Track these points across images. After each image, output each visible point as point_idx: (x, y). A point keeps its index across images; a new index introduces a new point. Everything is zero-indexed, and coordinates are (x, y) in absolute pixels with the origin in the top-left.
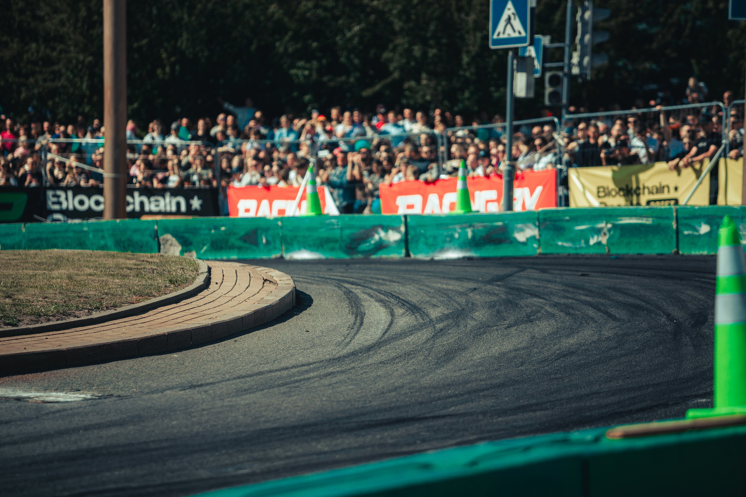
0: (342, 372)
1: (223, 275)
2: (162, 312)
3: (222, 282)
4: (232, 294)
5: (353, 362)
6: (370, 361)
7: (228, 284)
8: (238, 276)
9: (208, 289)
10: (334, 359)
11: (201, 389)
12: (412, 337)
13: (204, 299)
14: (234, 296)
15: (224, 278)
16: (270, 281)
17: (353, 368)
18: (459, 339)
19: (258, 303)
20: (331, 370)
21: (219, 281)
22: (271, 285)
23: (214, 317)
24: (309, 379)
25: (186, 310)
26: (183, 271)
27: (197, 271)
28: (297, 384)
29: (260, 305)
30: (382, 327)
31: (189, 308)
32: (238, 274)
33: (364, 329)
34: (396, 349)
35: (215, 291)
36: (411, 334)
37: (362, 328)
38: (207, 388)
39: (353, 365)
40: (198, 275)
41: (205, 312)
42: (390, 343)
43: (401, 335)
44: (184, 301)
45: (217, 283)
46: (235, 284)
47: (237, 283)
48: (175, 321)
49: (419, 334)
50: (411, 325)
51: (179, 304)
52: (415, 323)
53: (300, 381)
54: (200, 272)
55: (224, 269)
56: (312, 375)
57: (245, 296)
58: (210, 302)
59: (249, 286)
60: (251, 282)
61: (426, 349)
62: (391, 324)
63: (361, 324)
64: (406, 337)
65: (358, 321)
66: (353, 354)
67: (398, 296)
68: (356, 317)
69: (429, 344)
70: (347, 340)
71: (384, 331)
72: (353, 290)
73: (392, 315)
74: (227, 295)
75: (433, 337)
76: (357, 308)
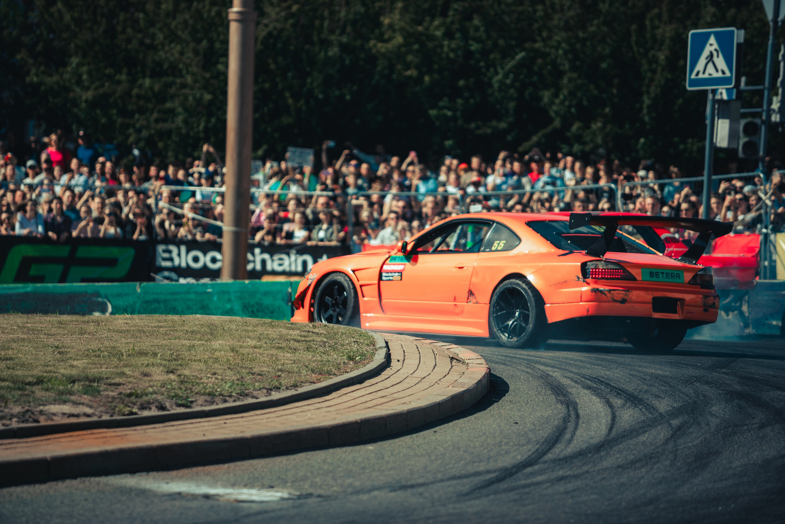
0: (576, 477)
1: (404, 351)
2: (346, 394)
3: (404, 359)
4: (420, 374)
5: (584, 464)
6: (605, 464)
7: (412, 362)
8: (421, 352)
9: (391, 367)
10: (559, 460)
11: (415, 490)
12: (646, 435)
13: (389, 379)
14: (423, 377)
15: (406, 354)
16: (457, 360)
17: (587, 472)
18: (705, 440)
19: (453, 387)
20: (561, 473)
21: (401, 359)
22: (460, 364)
23: (408, 402)
24: (538, 483)
25: (372, 393)
26: (358, 345)
27: (374, 345)
28: (527, 490)
29: (456, 389)
30: (604, 421)
31: (376, 390)
32: (420, 349)
33: (583, 423)
34: (632, 451)
35: (399, 370)
36: (644, 432)
37: (580, 422)
38: (421, 490)
39: (585, 468)
40: (376, 350)
41: (396, 396)
42: (621, 442)
43: (631, 432)
44: (368, 381)
45: (398, 361)
46: (420, 362)
47: (421, 361)
48: (364, 405)
49: (654, 432)
50: (640, 420)
51: (363, 385)
52: (643, 418)
53: (528, 486)
54: (378, 346)
55: (403, 344)
56: (540, 478)
57: (434, 377)
58: (398, 384)
59: (436, 365)
60: (437, 360)
61: (669, 452)
62: (614, 418)
63: (578, 416)
64: (638, 435)
65: (572, 413)
66: (581, 454)
67: (607, 382)
68: (568, 407)
69: (671, 446)
70: (567, 436)
71: (609, 427)
72: (550, 373)
73: (611, 406)
74: (413, 375)
75: (672, 436)
76: (564, 395)
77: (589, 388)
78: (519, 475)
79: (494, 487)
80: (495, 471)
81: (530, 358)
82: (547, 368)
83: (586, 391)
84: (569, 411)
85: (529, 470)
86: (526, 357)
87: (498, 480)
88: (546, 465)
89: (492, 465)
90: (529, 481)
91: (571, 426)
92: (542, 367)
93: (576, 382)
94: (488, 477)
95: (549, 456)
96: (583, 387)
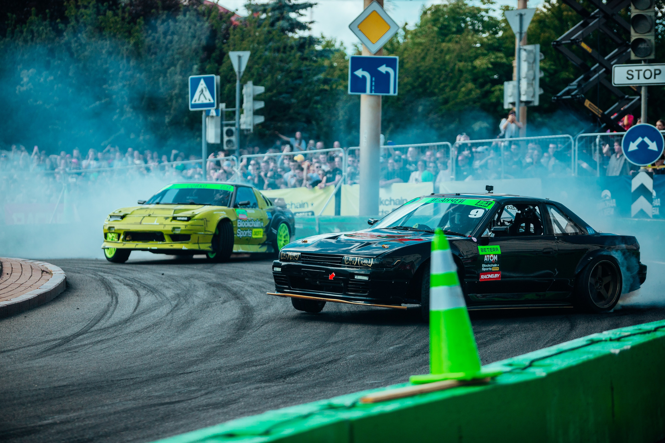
0: (109, 340)
1: (12, 268)
3: (12, 273)
4: (20, 281)
5: (115, 332)
6: (128, 330)
7: (16, 274)
8: (23, 268)
9: (2, 278)
14: (22, 283)
15: (13, 270)
16: (46, 272)
17: (116, 336)
18: (190, 312)
20: (100, 338)
21: (10, 272)
22: (47, 274)
23: (9, 300)
24: (85, 345)
28: (77, 350)
30: (133, 304)
34: (146, 321)
35: (6, 281)
36: (155, 310)
37: (118, 305)
39: (115, 334)
41: (2, 296)
42: (140, 317)
43: (148, 310)
45: (8, 274)
46: (21, 274)
47: (23, 273)
49: (161, 309)
50: (154, 303)
52: (156, 301)
53: (78, 347)
55: (13, 263)
56: (86, 342)
57: (30, 283)
58: (5, 288)
59: (31, 276)
60: (33, 273)
61: (168, 321)
62: (139, 301)
63: (117, 302)
64: (152, 311)
65: (114, 300)
66: (115, 325)
67: (140, 280)
68: (112, 298)
69: (169, 317)
70: (108, 315)
71: (134, 308)
72: (106, 277)
73: (139, 295)
74: (16, 283)
75: (171, 311)
76: (111, 290)
77: (127, 285)
78: (74, 340)
79: (56, 350)
80: (59, 339)
81: (95, 268)
82: (105, 274)
83: (126, 287)
84: (112, 299)
85: (81, 337)
86: (93, 268)
87: (60, 345)
88: (92, 333)
89: (58, 336)
90: (79, 344)
91: (112, 309)
92: (102, 274)
93: (121, 282)
94: (54, 343)
95: (95, 328)
96: (124, 285)
